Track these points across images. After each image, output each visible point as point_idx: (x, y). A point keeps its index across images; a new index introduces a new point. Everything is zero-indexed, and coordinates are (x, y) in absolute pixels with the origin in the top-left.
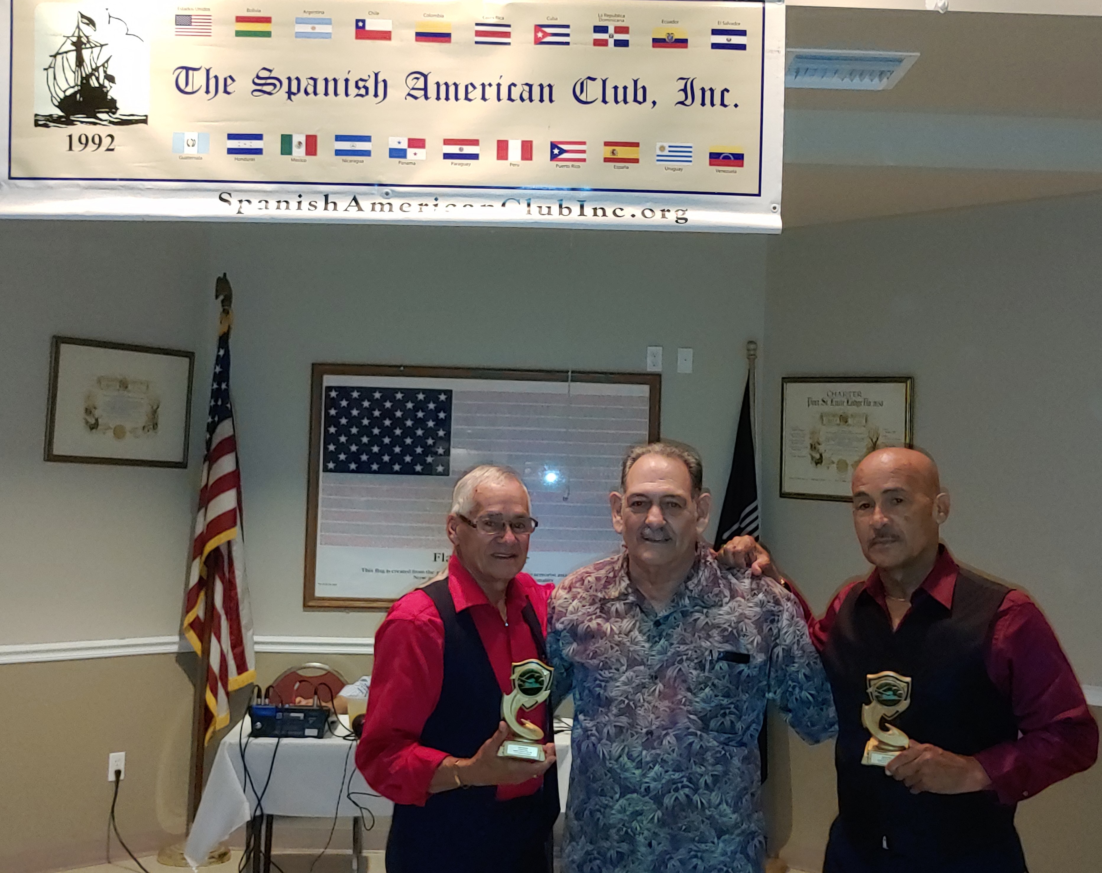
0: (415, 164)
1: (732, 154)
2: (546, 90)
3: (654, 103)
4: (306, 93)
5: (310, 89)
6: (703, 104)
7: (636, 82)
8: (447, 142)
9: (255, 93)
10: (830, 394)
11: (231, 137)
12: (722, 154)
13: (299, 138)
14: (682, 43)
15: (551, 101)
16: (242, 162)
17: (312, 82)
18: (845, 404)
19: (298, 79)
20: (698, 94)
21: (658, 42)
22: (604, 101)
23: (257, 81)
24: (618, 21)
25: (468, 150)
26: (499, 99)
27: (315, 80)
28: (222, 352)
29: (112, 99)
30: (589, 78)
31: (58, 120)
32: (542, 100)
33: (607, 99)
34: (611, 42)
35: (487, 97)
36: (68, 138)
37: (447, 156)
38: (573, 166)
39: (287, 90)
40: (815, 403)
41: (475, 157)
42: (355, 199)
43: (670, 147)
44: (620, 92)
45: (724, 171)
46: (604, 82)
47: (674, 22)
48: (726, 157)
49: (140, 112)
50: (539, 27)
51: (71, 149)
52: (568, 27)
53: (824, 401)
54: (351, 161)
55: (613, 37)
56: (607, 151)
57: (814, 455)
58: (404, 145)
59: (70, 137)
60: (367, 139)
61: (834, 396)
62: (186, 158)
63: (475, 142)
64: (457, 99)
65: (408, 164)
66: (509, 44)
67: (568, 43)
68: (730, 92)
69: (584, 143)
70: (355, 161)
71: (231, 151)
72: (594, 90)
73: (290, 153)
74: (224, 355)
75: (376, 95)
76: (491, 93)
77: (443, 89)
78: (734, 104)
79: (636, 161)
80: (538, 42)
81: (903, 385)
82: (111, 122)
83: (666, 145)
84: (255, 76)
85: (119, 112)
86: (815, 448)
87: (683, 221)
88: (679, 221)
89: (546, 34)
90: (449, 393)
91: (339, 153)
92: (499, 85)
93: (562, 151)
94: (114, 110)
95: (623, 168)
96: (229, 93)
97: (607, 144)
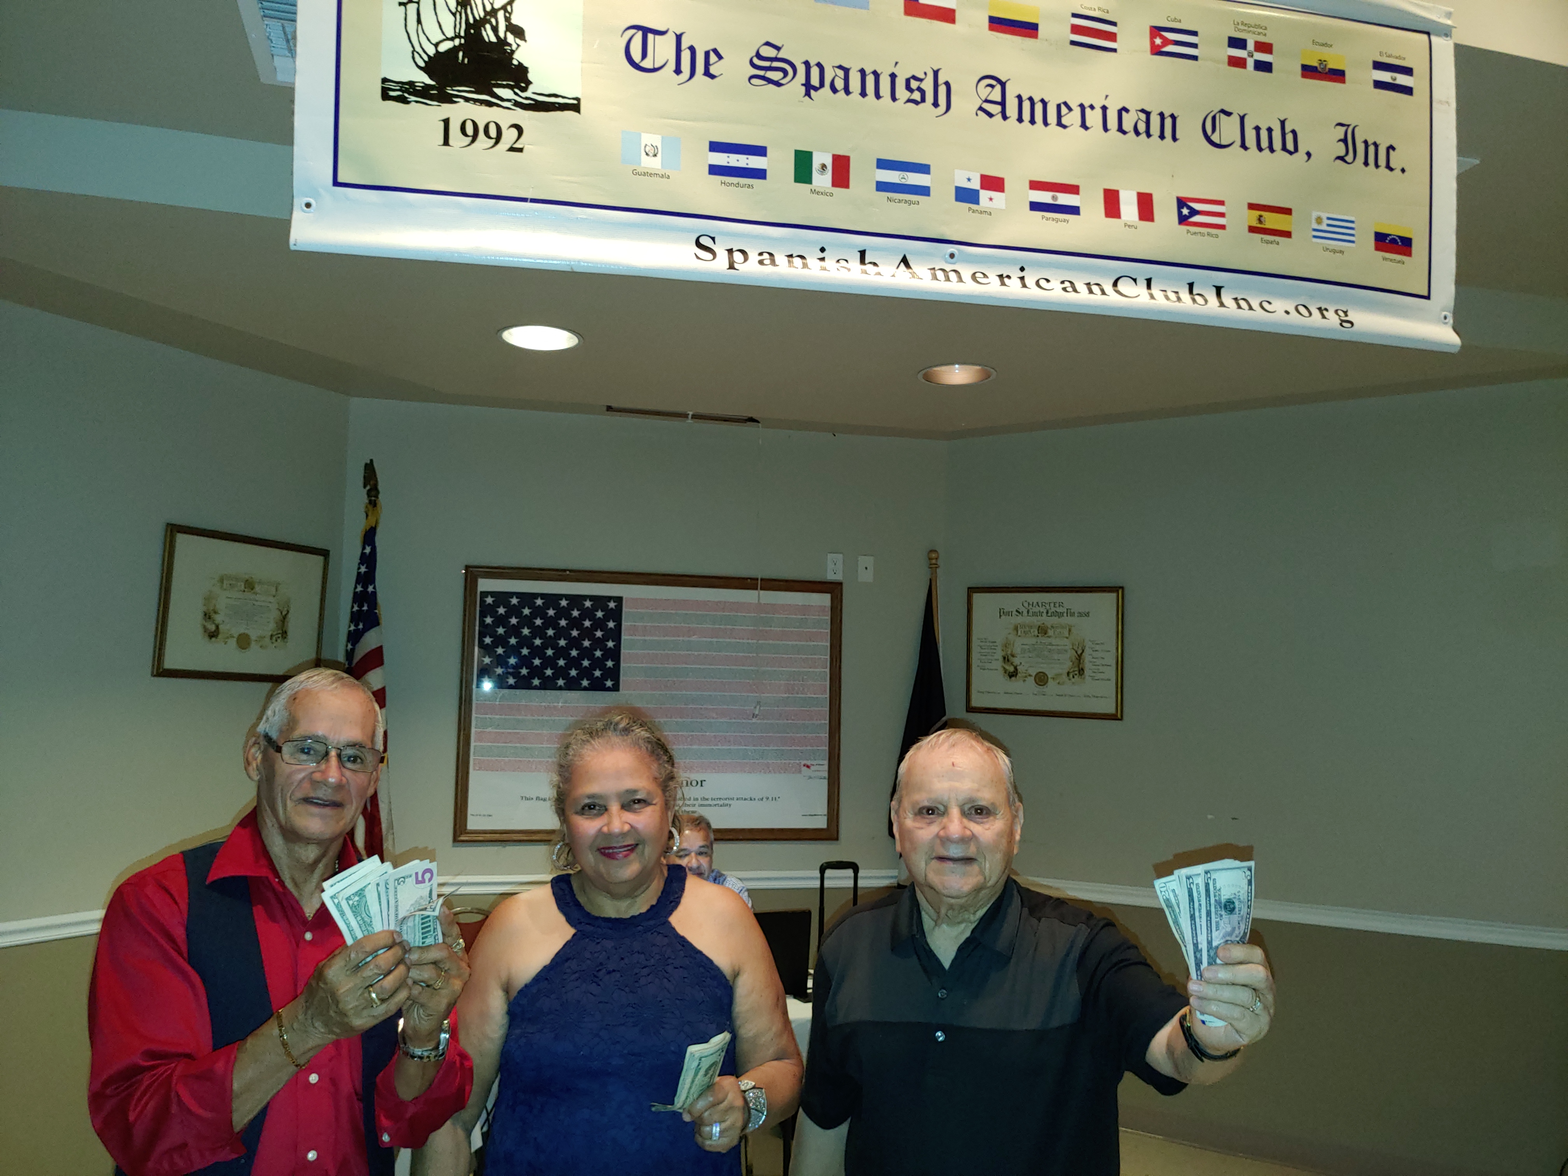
0: (990, 214)
1: (1400, 237)
2: (1168, 122)
3: (1309, 154)
4: (834, 90)
5: (839, 84)
6: (1366, 164)
7: (1283, 123)
8: (1035, 185)
9: (754, 81)
10: (1026, 605)
11: (715, 147)
12: (1389, 235)
13: (822, 158)
14: (1338, 75)
15: (1174, 139)
16: (732, 188)
17: (841, 73)
18: (1045, 614)
19: (819, 65)
20: (1360, 148)
21: (1308, 71)
22: (1244, 146)
23: (756, 61)
24: (1259, 34)
25: (1064, 199)
26: (1106, 129)
27: (846, 71)
28: (368, 550)
29: (520, 64)
30: (1223, 111)
31: (424, 93)
32: (1162, 137)
33: (1247, 144)
34: (1250, 63)
35: (1088, 124)
36: (442, 124)
37: (1035, 206)
38: (1209, 234)
39: (804, 82)
40: (1009, 614)
41: (1074, 210)
42: (905, 261)
43: (1329, 219)
44: (1264, 135)
45: (1391, 260)
46: (1242, 118)
47: (1324, 45)
48: (1394, 241)
49: (568, 90)
50: (1156, 31)
51: (446, 142)
52: (1195, 33)
53: (1019, 613)
54: (900, 201)
55: (1252, 56)
56: (1252, 217)
57: (1007, 667)
58: (975, 184)
59: (446, 122)
60: (924, 169)
61: (1031, 606)
62: (645, 174)
63: (1074, 189)
64: (1046, 123)
65: (981, 212)
66: (1115, 50)
67: (1195, 58)
68: (1396, 151)
69: (1221, 203)
70: (906, 202)
71: (715, 170)
72: (1228, 130)
73: (809, 181)
74: (370, 553)
75: (936, 104)
76: (1094, 118)
77: (1026, 105)
78: (1401, 168)
79: (1287, 234)
80: (1157, 51)
81: (1114, 595)
82: (517, 104)
83: (1324, 216)
84: (754, 54)
85: (531, 88)
86: (1008, 660)
87: (1349, 325)
88: (1344, 324)
89: (1167, 42)
90: (619, 600)
91: (882, 187)
92: (1104, 109)
93: (1194, 212)
94: (523, 85)
95: (1271, 243)
96: (713, 77)
97: (1252, 206)
